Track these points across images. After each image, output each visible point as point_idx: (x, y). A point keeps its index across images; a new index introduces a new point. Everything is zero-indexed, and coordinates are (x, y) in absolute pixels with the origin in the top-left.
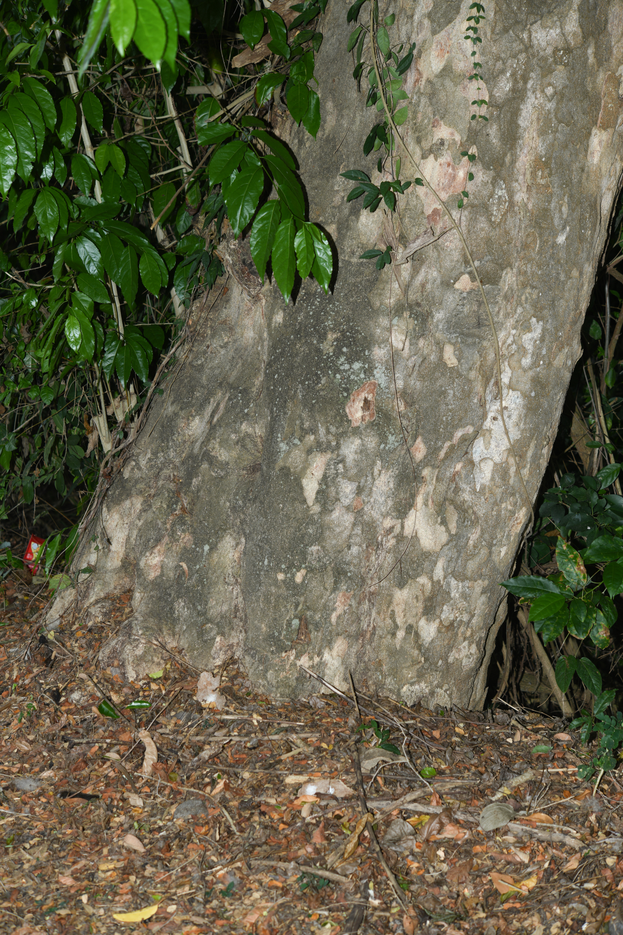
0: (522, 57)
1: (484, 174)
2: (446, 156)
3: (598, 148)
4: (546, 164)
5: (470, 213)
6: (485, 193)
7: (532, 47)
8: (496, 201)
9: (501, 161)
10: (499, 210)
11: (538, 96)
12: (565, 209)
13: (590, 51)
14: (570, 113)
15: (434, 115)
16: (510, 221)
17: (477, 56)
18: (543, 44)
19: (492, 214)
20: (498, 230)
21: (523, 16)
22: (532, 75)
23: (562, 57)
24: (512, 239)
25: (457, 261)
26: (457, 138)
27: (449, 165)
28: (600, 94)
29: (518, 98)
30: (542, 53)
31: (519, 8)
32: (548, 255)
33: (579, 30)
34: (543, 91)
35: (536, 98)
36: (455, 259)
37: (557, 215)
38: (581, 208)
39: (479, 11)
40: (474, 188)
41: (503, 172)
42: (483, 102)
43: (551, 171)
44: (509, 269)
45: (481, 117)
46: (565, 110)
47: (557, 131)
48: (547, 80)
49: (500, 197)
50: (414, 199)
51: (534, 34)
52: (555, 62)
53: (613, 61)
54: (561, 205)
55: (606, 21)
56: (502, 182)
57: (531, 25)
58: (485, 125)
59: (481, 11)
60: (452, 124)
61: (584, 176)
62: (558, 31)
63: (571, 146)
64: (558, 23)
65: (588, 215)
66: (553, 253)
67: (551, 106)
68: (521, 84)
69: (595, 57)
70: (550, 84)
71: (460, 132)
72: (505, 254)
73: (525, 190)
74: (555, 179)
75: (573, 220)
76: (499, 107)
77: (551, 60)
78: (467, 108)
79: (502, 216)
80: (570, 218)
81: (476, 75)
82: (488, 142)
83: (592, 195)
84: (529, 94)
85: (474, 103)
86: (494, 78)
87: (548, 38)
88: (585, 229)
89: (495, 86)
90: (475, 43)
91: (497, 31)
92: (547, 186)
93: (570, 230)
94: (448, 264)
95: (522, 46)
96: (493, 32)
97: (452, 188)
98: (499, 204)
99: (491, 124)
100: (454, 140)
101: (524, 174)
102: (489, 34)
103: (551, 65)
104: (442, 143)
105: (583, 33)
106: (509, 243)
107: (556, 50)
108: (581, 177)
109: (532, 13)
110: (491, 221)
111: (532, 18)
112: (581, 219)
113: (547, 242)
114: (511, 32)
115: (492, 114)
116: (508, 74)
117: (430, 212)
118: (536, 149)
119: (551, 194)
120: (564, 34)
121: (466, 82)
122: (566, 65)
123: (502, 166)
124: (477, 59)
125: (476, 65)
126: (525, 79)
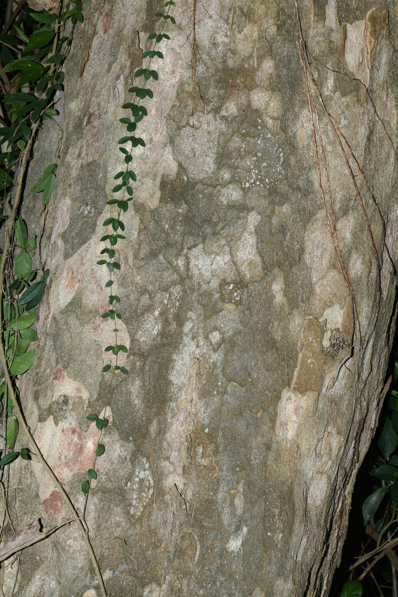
0: (176, 290)
1: (122, 446)
2: (70, 419)
3: (294, 418)
4: (211, 437)
5: (101, 500)
6: (122, 473)
7: (190, 278)
8: (136, 486)
9: (144, 431)
10: (140, 498)
11: (201, 343)
12: (239, 502)
13: (277, 287)
14: (246, 368)
15: (57, 363)
16: (157, 515)
17: (114, 286)
18: (207, 275)
19: (130, 505)
20: (138, 527)
21: (178, 238)
22: (191, 314)
23: (231, 292)
24: (160, 541)
25: (82, 568)
26: (85, 395)
27: (74, 432)
28: (295, 344)
29: (170, 344)
30: (204, 287)
31: (172, 227)
32: (214, 568)
33: (258, 259)
34: (207, 338)
35: (198, 347)
36: (80, 565)
37: (227, 510)
38: (266, 500)
39: (115, 229)
40: (107, 466)
41: (147, 446)
42: (122, 348)
43: (217, 447)
44: (154, 586)
45: (117, 368)
46: (237, 364)
47: (225, 392)
48: (212, 322)
49: (142, 481)
50: (28, 476)
51: (193, 262)
52: (222, 299)
53: (316, 303)
54: (233, 497)
55: (302, 250)
56: (144, 460)
57: (189, 249)
58: (125, 380)
59: (119, 229)
60: (78, 376)
61: (271, 456)
62: (227, 258)
63: (247, 414)
64: (227, 248)
65: (277, 511)
66: (222, 565)
67: (216, 357)
68: (173, 326)
69: (285, 295)
70: (215, 328)
71: (87, 386)
72: (148, 563)
73: (180, 471)
74: (224, 459)
75: (252, 517)
76: (143, 356)
77: (217, 296)
78: (99, 356)
79: (145, 507)
80: (248, 515)
81: (112, 312)
82: (128, 402)
83: (283, 483)
84: (186, 340)
85: (108, 349)
86: (138, 317)
87: (214, 267)
88: (274, 531)
89: (138, 327)
90: (111, 271)
91: (142, 255)
92: (211, 469)
93: (249, 532)
94: (69, 572)
95: (175, 277)
96: (136, 256)
97: (78, 464)
98: (141, 490)
99: (133, 379)
100: (80, 397)
101: (179, 450)
102: (131, 259)
103: (216, 303)
104: (66, 402)
105: (264, 263)
106: (156, 546)
107: (224, 283)
108: (266, 456)
109: (190, 233)
110: (128, 513)
111: (190, 240)
112: (266, 517)
113: (211, 548)
114: (161, 257)
115: (134, 364)
116: (157, 313)
117: (47, 496)
118: (196, 415)
119: (218, 480)
120: (235, 264)
121: (99, 320)
122: (237, 304)
123: (144, 437)
124: (115, 290)
125: (112, 298)
126: (180, 320)
